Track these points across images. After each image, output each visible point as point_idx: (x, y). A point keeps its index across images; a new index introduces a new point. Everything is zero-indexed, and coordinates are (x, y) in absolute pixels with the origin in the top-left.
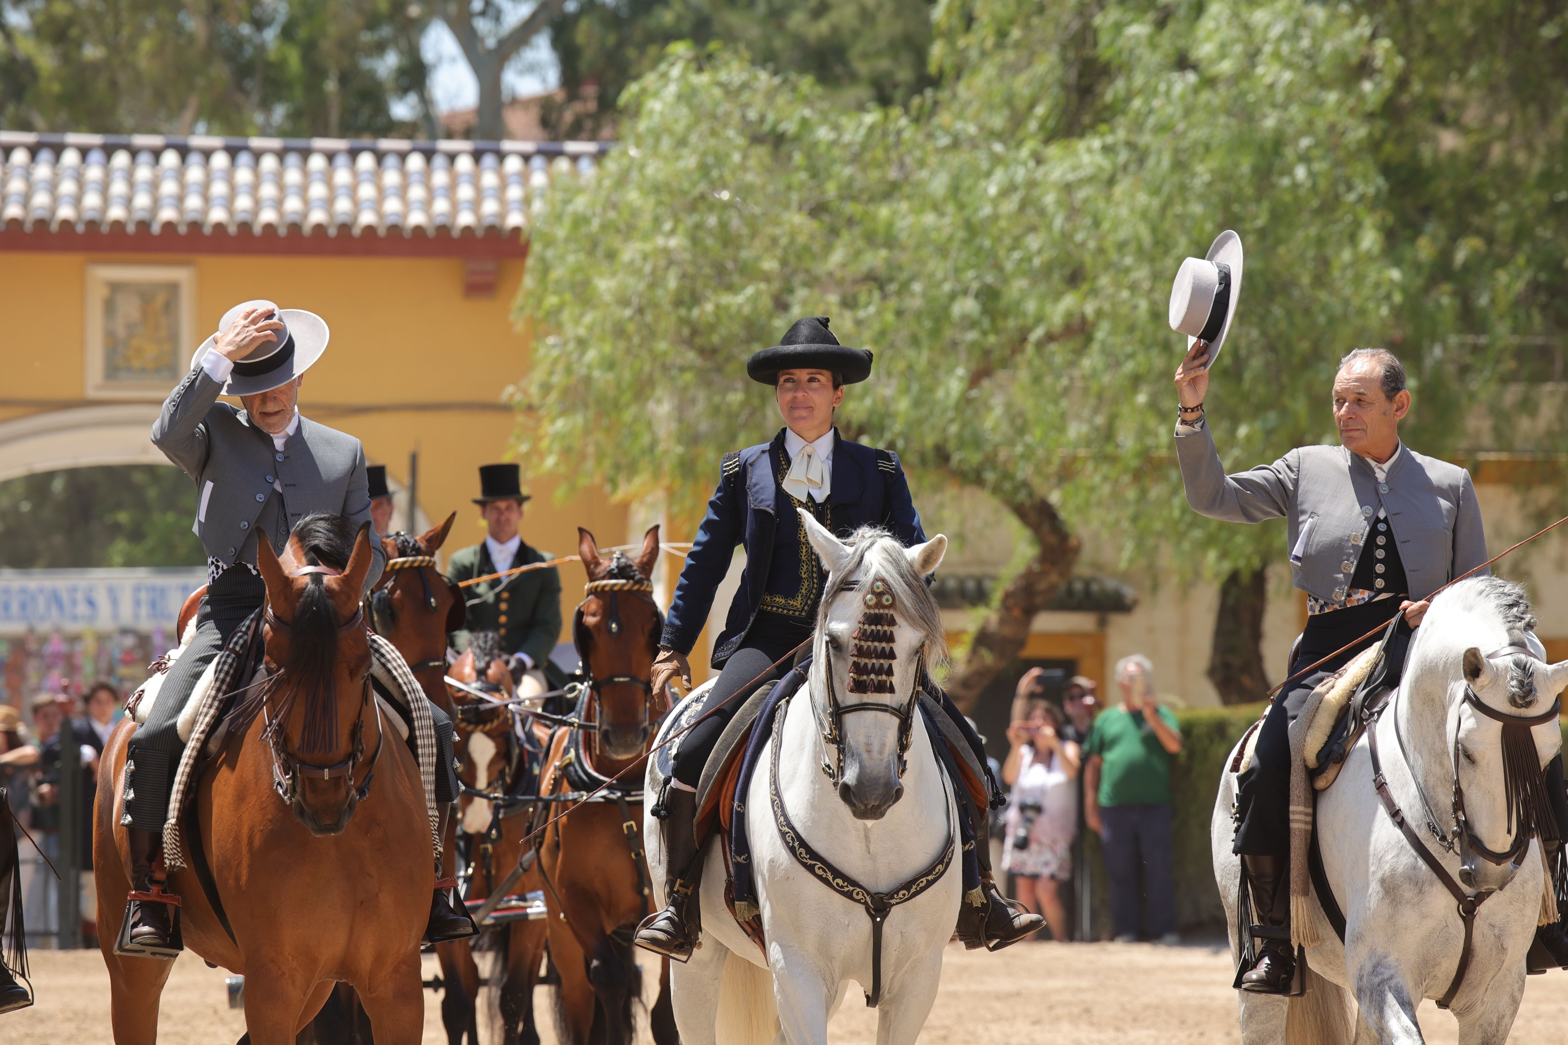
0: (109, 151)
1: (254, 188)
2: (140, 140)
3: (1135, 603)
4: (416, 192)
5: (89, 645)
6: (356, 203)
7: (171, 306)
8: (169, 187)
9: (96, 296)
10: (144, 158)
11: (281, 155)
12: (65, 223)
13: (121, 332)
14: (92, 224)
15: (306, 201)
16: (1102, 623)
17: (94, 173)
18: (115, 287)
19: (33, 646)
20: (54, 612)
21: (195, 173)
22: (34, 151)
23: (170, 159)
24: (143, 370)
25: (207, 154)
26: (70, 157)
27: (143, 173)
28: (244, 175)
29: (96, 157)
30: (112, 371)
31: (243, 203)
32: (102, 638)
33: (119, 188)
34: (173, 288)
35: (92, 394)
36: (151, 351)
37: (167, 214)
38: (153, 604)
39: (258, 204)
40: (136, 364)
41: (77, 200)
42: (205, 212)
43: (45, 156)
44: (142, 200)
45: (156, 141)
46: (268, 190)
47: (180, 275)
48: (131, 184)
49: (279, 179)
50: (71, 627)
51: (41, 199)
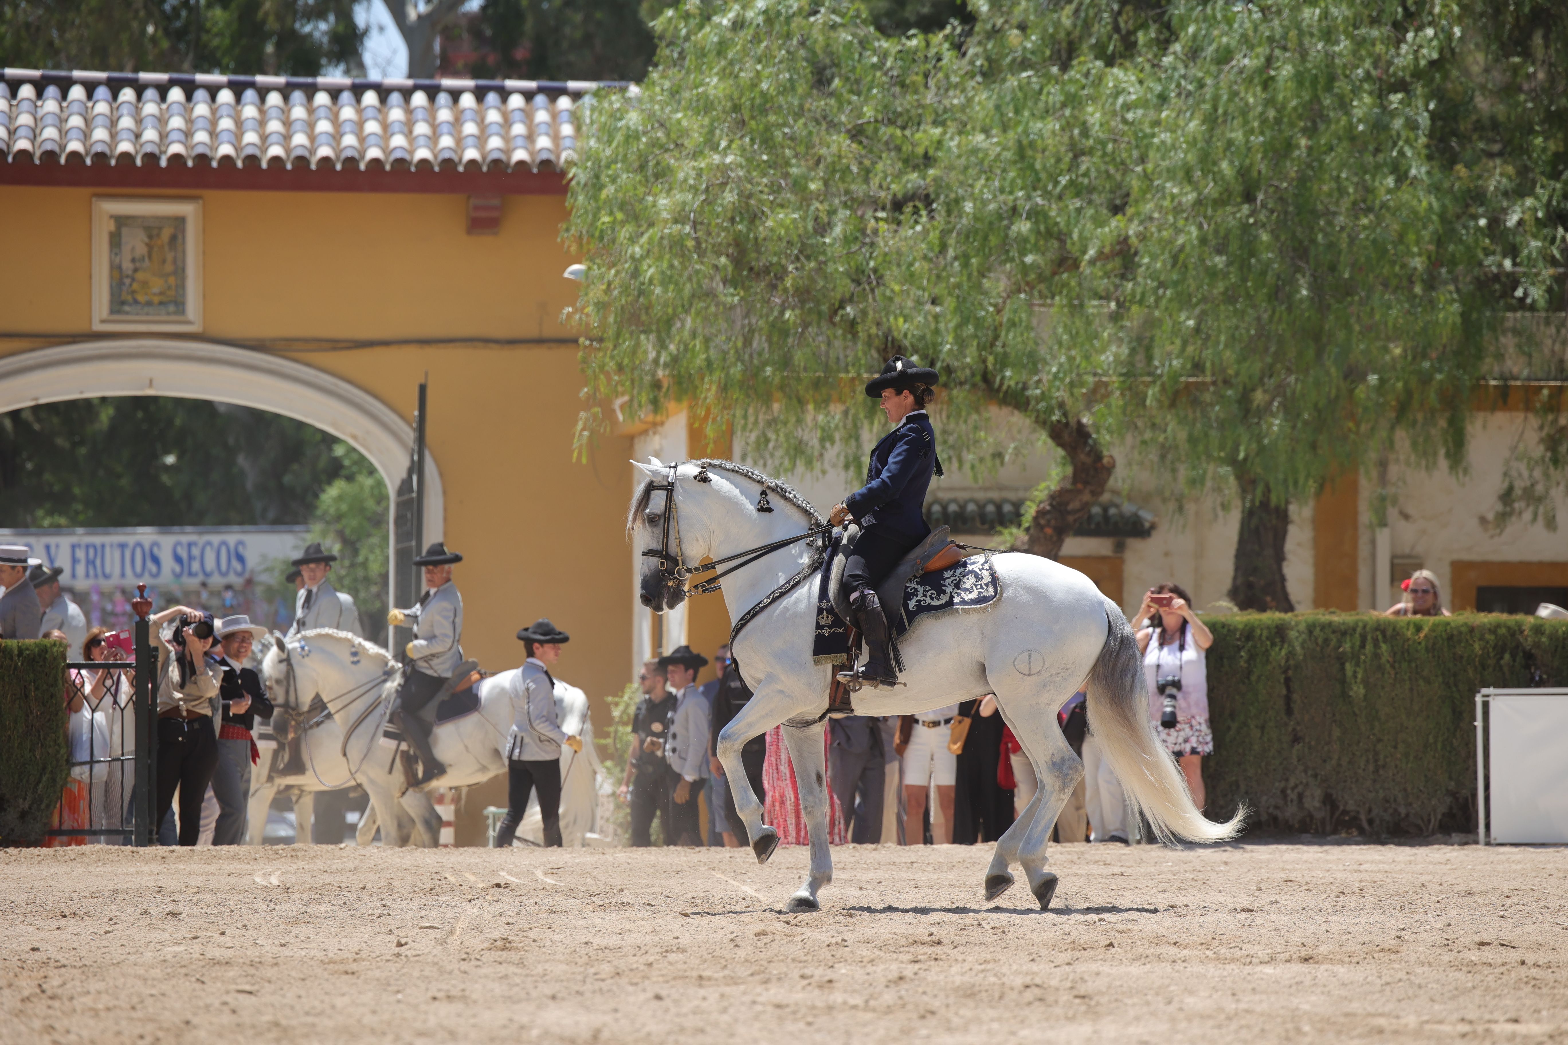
0: (115, 87)
1: (262, 122)
2: (145, 76)
3: (1153, 527)
4: (421, 129)
6: (362, 139)
7: (176, 240)
8: (176, 123)
9: (102, 230)
10: (150, 94)
11: (286, 92)
12: (74, 156)
13: (127, 266)
14: (101, 157)
15: (312, 138)
16: (1120, 547)
17: (101, 109)
18: (121, 221)
21: (201, 109)
22: (40, 87)
23: (176, 94)
24: (149, 304)
25: (213, 90)
26: (77, 92)
27: (150, 108)
28: (250, 111)
29: (102, 92)
30: (118, 305)
31: (250, 137)
33: (126, 123)
34: (180, 222)
35: (98, 327)
36: (157, 285)
37: (176, 148)
39: (265, 139)
40: (141, 298)
41: (86, 134)
42: (213, 146)
43: (52, 91)
45: (163, 77)
46: (274, 126)
47: (185, 209)
48: (138, 120)
49: (284, 115)
51: (49, 133)
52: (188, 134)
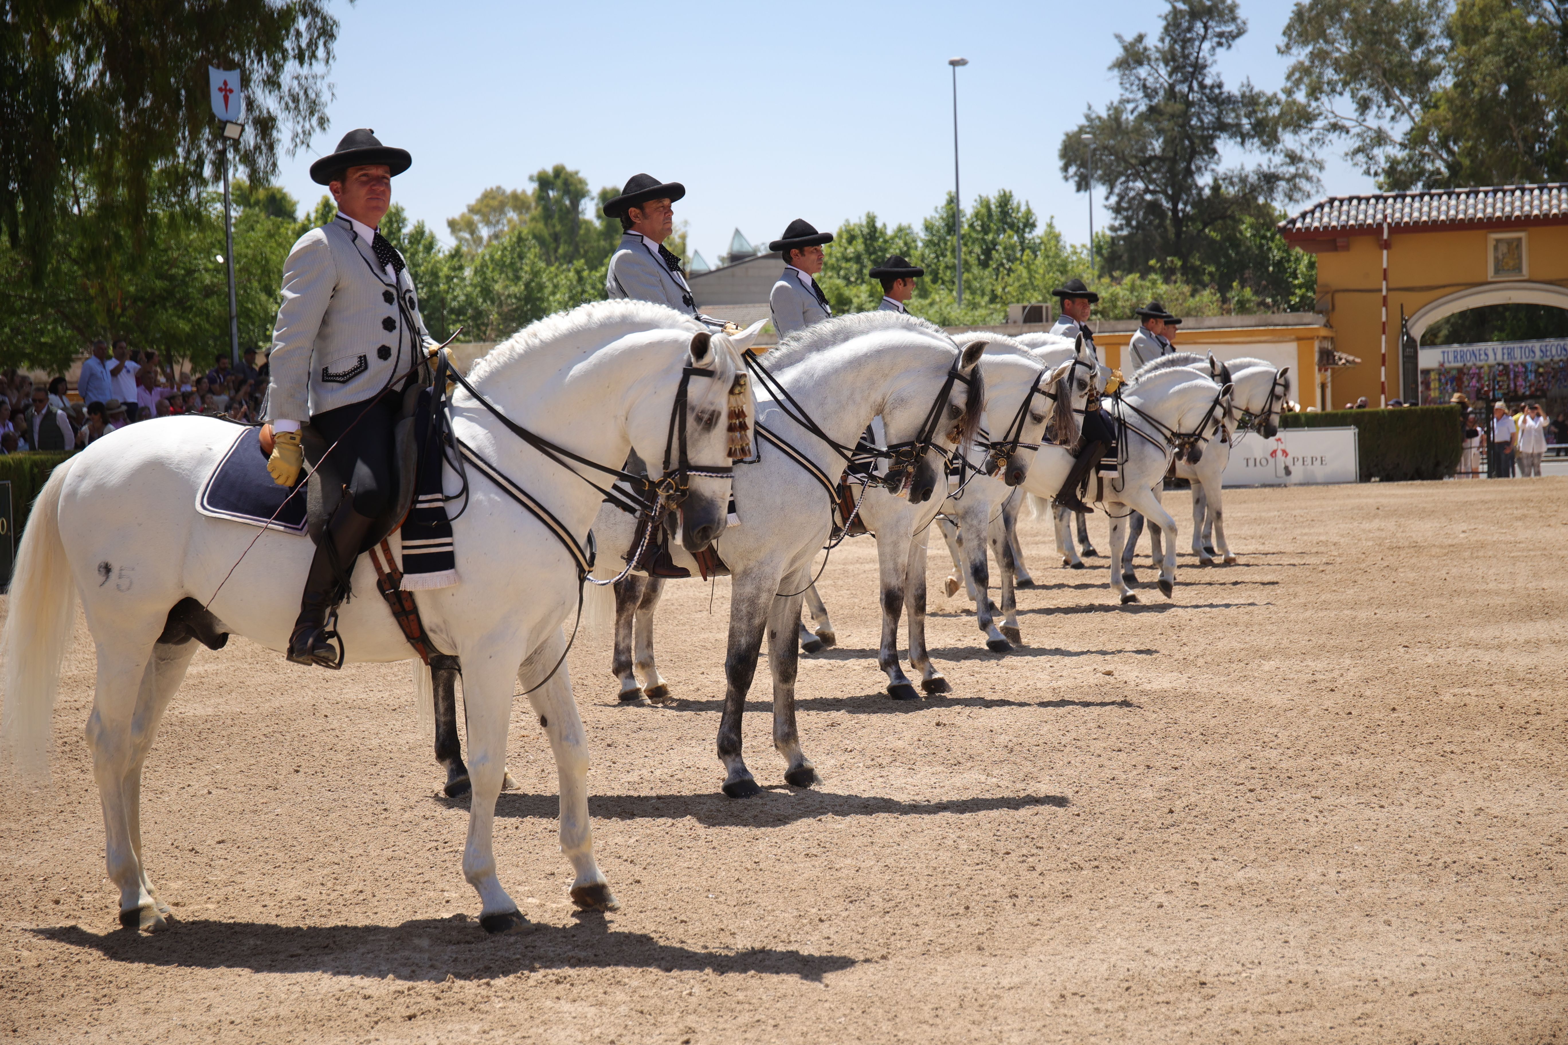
0: (1495, 192)
1: (1550, 201)
2: (1506, 187)
5: (1486, 369)
7: (1519, 246)
8: (1518, 204)
9: (1491, 245)
10: (1508, 194)
11: (1559, 189)
12: (1480, 219)
13: (1500, 257)
14: (1489, 219)
17: (1490, 200)
18: (1498, 241)
19: (1465, 371)
20: (1473, 358)
21: (1527, 198)
22: (1468, 195)
23: (1518, 193)
24: (1509, 270)
25: (1532, 190)
26: (1481, 195)
27: (1508, 199)
28: (1545, 197)
29: (1490, 194)
30: (1497, 271)
31: (1545, 207)
32: (1490, 367)
33: (1499, 205)
34: (1519, 240)
35: (1490, 279)
36: (1511, 263)
37: (1517, 213)
38: (1509, 354)
39: (1551, 207)
40: (1506, 268)
41: (1484, 210)
42: (1531, 211)
43: (1472, 196)
44: (1508, 209)
45: (1513, 187)
46: (1555, 202)
47: (1522, 235)
48: (1504, 203)
49: (1559, 198)
50: (1479, 364)
51: (1471, 211)
52: (1522, 207)
